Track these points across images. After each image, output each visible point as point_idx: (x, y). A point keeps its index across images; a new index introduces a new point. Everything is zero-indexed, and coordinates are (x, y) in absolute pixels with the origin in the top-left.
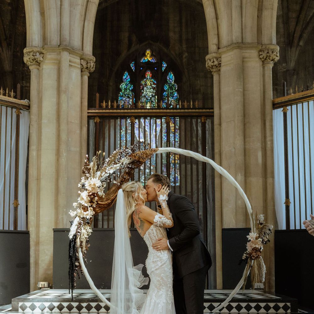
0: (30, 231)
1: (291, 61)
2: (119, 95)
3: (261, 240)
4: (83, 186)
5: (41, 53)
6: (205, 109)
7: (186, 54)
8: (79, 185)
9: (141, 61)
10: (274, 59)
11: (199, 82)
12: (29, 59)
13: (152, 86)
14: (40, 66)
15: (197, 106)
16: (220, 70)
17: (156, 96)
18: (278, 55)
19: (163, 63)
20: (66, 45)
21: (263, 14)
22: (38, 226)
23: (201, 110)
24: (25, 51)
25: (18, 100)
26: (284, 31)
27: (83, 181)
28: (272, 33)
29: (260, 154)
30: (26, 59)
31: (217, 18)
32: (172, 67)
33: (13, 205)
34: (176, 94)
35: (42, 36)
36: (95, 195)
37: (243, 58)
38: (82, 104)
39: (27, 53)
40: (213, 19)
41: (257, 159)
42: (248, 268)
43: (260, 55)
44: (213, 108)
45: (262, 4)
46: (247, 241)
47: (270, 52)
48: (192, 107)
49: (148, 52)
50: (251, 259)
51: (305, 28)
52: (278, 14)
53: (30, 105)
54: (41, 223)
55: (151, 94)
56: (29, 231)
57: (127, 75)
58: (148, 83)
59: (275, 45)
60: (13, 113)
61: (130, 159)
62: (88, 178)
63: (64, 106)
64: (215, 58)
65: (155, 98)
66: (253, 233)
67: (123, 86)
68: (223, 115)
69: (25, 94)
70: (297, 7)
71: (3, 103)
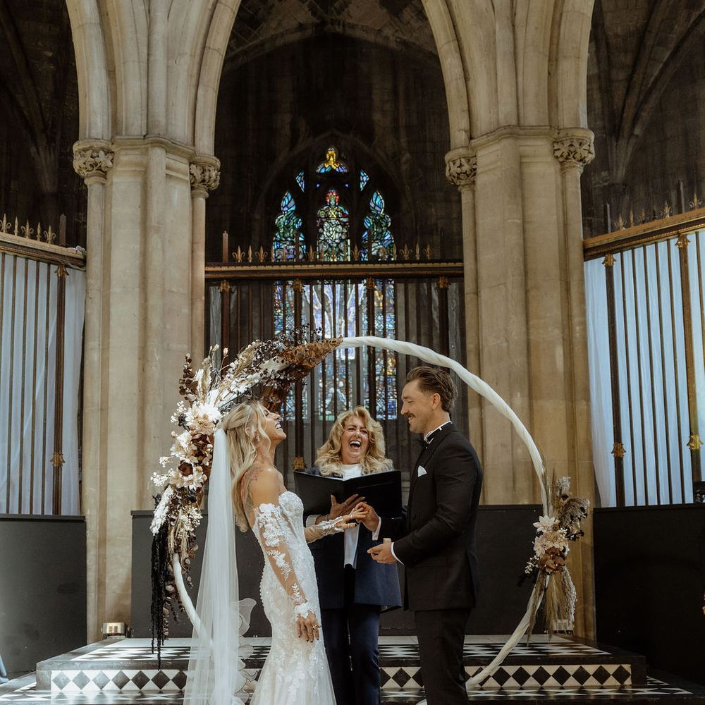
0: (87, 517)
1: (618, 166)
2: (274, 239)
3: (565, 531)
4: (182, 420)
5: (108, 152)
6: (445, 262)
7: (408, 156)
8: (174, 419)
9: (318, 171)
10: (585, 157)
11: (433, 210)
12: (84, 163)
13: (339, 221)
14: (106, 179)
15: (428, 256)
16: (474, 182)
17: (349, 241)
18: (592, 149)
19: (362, 174)
20: (159, 135)
21: (560, 67)
22: (103, 507)
23: (436, 265)
24: (76, 147)
25: (60, 247)
26: (603, 107)
27: (180, 410)
28: (578, 105)
29: (559, 352)
30: (77, 164)
31: (466, 79)
33: (52, 463)
34: (389, 236)
35: (110, 117)
36: (208, 439)
37: (521, 157)
38: (194, 254)
39: (80, 152)
40: (459, 81)
41: (554, 363)
42: (538, 593)
43: (556, 150)
44: (461, 260)
45: (557, 47)
46: (535, 533)
47: (577, 145)
48: (418, 258)
49: (330, 152)
50: (544, 573)
51: (645, 101)
52: (591, 72)
53: (85, 257)
54: (109, 499)
55: (337, 236)
56: (84, 517)
57: (290, 198)
58: (332, 213)
59: (585, 129)
60: (51, 274)
61: (283, 362)
62: (191, 403)
63: (156, 259)
64: (464, 158)
65: (347, 243)
66: (546, 516)
67: (281, 220)
68: (483, 273)
69: (77, 236)
70: (628, 59)
71: (30, 254)
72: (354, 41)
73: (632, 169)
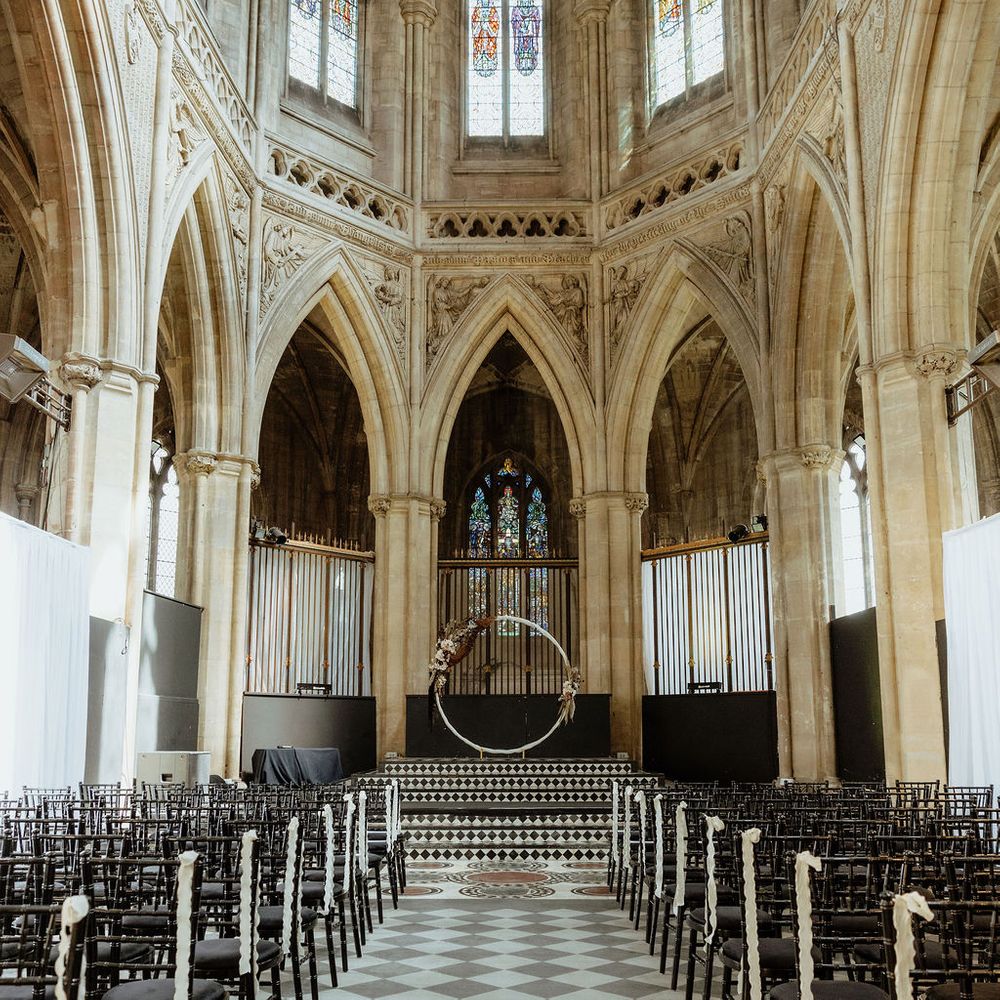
2: (470, 518)
5: (387, 501)
6: (569, 559)
9: (499, 474)
12: (374, 507)
13: (512, 507)
14: (386, 515)
16: (584, 517)
19: (527, 476)
20: (415, 493)
21: (631, 458)
23: (564, 561)
24: (369, 498)
25: (362, 552)
28: (640, 479)
29: (627, 612)
30: (370, 507)
31: (582, 459)
32: (539, 482)
33: (358, 668)
34: (544, 517)
35: (388, 482)
37: (608, 507)
38: (433, 554)
40: (577, 460)
41: (624, 618)
43: (627, 504)
44: (577, 558)
47: (638, 502)
49: (508, 461)
51: (703, 440)
53: (375, 557)
54: (388, 688)
55: (511, 517)
56: (375, 697)
57: (481, 491)
58: (508, 502)
59: (643, 493)
60: (357, 567)
64: (579, 504)
65: (517, 522)
67: (475, 506)
68: (588, 567)
69: (370, 545)
70: (692, 415)
71: (347, 557)
72: (522, 393)
73: (695, 481)
